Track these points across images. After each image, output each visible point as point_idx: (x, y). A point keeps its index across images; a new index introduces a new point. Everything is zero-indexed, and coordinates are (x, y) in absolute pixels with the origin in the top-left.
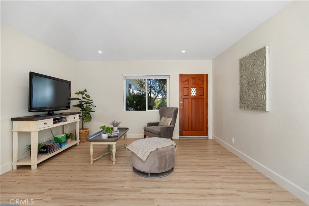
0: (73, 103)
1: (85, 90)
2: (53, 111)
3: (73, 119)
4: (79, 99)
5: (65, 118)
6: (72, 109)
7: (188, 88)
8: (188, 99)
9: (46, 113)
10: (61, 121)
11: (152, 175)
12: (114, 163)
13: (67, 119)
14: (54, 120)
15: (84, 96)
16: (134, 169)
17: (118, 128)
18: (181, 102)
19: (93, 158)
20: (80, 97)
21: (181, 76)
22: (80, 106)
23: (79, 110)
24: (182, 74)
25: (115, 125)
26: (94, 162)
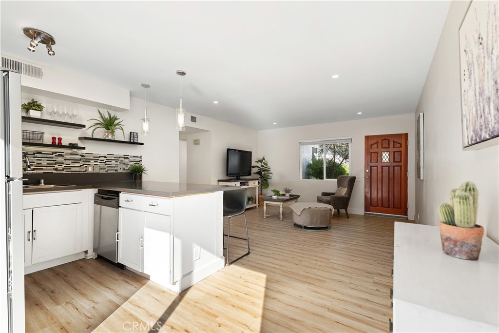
0: (254, 170)
1: (264, 159)
2: (239, 176)
3: (254, 184)
4: (258, 167)
5: (248, 183)
6: (253, 176)
7: (377, 153)
8: (377, 167)
9: (236, 177)
10: (245, 185)
11: (306, 228)
12: (281, 220)
13: (249, 184)
14: (241, 183)
15: (263, 164)
16: (295, 224)
17: (290, 195)
18: (367, 171)
19: (266, 214)
20: (259, 165)
21: (367, 138)
22: (259, 173)
23: (258, 176)
24: (369, 136)
25: (287, 191)
26: (267, 217)
